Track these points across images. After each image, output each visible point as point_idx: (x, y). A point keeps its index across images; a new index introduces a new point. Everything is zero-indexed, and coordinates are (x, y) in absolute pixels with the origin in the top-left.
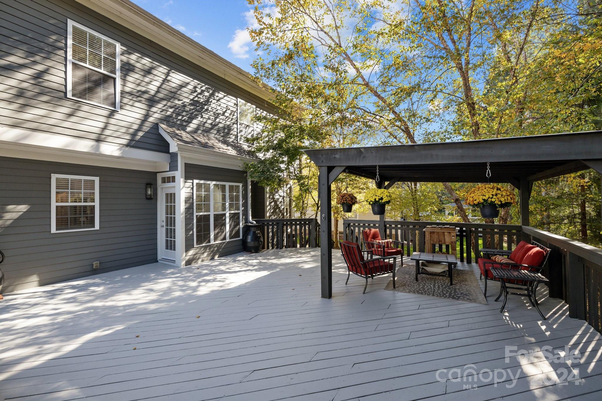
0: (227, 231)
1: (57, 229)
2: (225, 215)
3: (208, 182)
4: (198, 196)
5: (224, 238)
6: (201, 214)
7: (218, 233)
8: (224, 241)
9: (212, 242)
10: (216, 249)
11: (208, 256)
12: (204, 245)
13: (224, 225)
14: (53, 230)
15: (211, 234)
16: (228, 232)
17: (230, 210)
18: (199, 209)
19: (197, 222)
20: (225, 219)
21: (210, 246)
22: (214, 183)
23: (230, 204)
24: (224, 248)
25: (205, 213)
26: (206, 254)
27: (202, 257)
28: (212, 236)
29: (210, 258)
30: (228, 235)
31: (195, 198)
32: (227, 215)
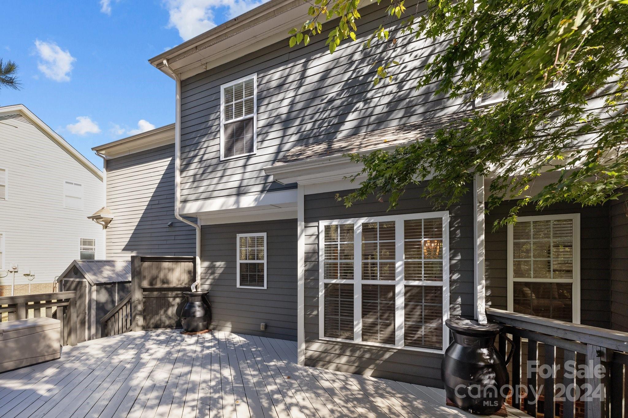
0: (397, 325)
1: (241, 285)
2: (393, 287)
3: (349, 222)
4: (330, 249)
5: (391, 339)
6: (334, 281)
7: (374, 324)
8: (388, 346)
9: (358, 341)
10: (367, 356)
11: (348, 363)
12: (339, 340)
13: (392, 309)
14: (238, 285)
15: (355, 323)
16: (400, 327)
17: (407, 278)
18: (331, 272)
19: (326, 296)
20: (393, 298)
21: (355, 348)
22: (363, 220)
23: (406, 264)
24: (386, 361)
25: (344, 281)
26: (344, 359)
27: (337, 361)
28: (358, 328)
29: (353, 369)
30: (400, 334)
31: (322, 253)
32: (400, 288)
